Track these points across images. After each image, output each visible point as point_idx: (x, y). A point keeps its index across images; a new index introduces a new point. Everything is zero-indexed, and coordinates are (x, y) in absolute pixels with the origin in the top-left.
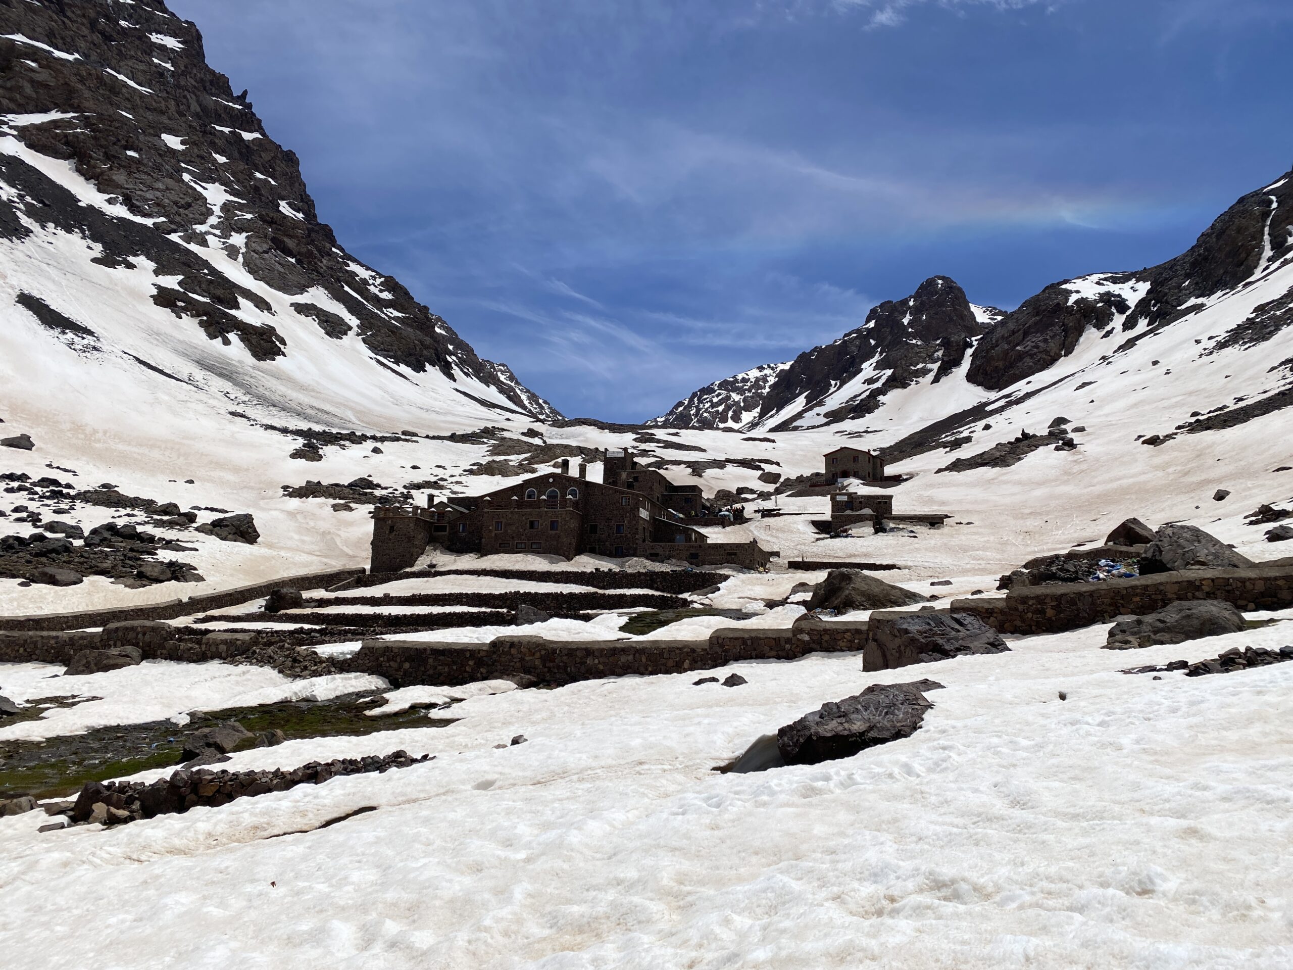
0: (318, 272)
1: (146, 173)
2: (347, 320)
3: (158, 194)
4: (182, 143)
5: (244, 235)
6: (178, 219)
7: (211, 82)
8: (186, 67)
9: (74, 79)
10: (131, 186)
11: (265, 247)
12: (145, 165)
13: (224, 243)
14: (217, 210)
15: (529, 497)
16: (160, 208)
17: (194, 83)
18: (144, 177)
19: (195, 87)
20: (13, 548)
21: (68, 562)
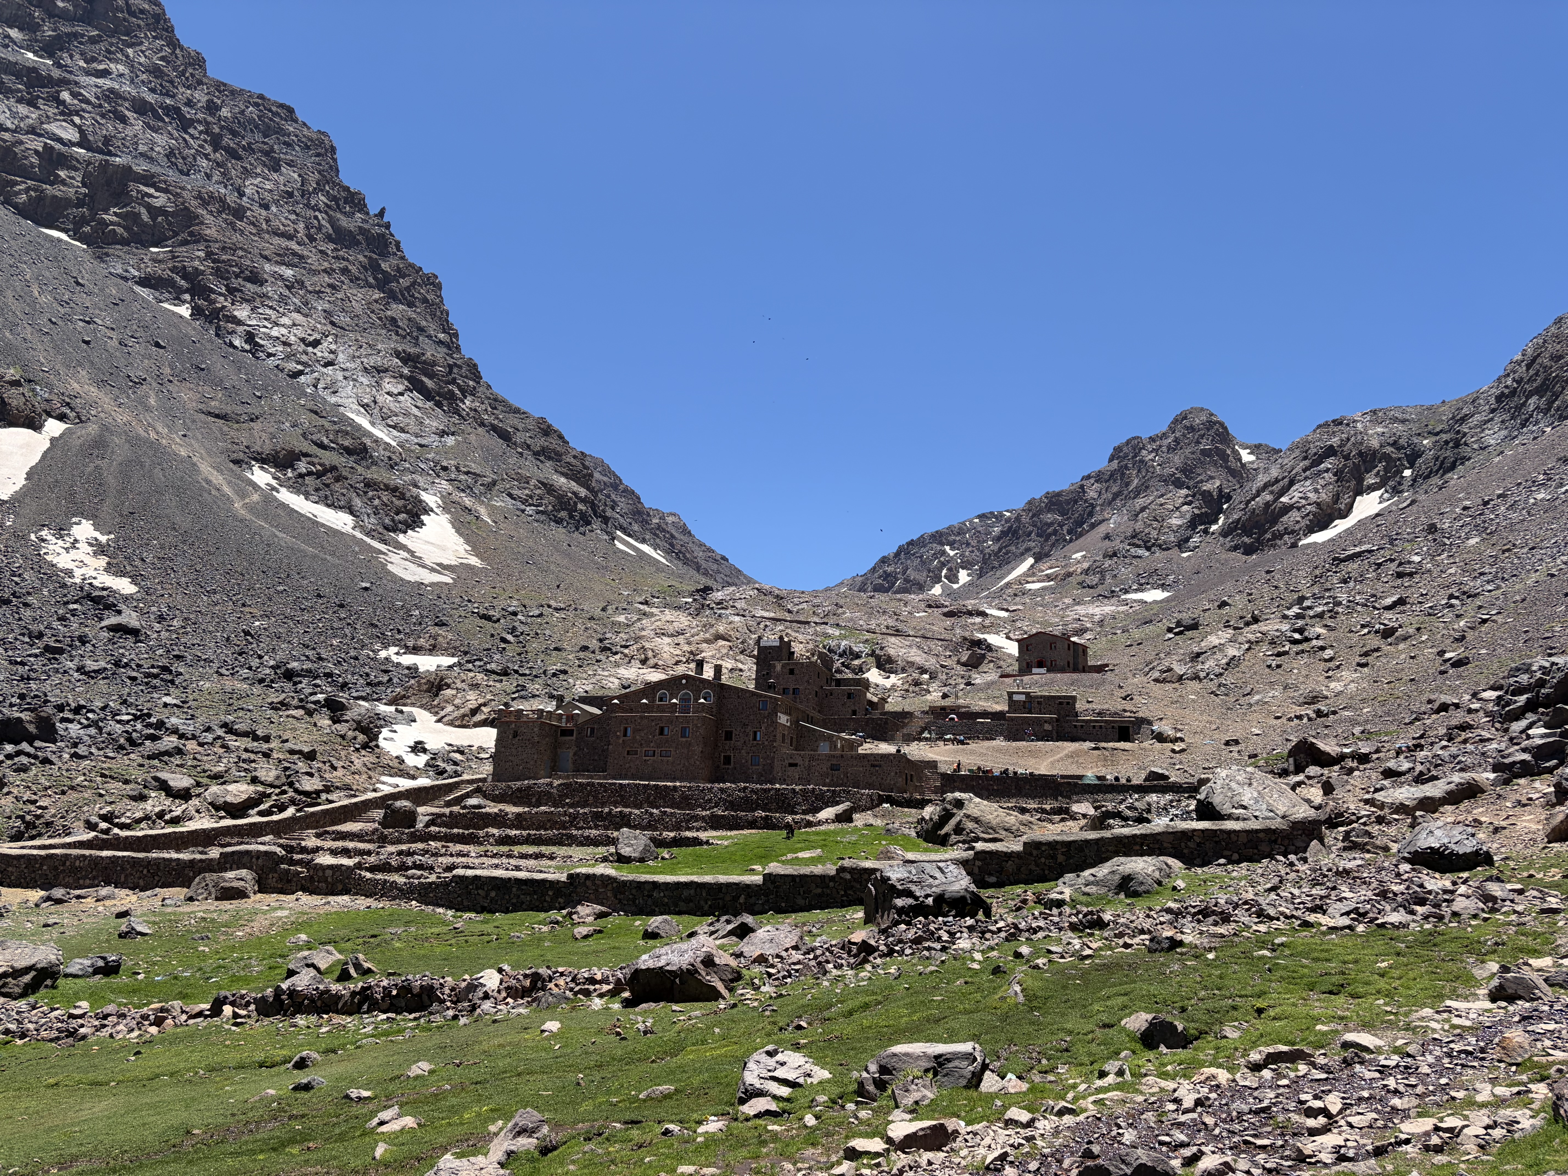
1: (271, 307)
3: (284, 331)
6: (305, 358)
7: (346, 199)
8: (317, 184)
9: (194, 203)
10: (254, 322)
11: (401, 388)
12: (269, 298)
15: (661, 700)
16: (285, 346)
17: (326, 201)
18: (269, 311)
19: (327, 205)
20: (123, 748)
21: (181, 766)
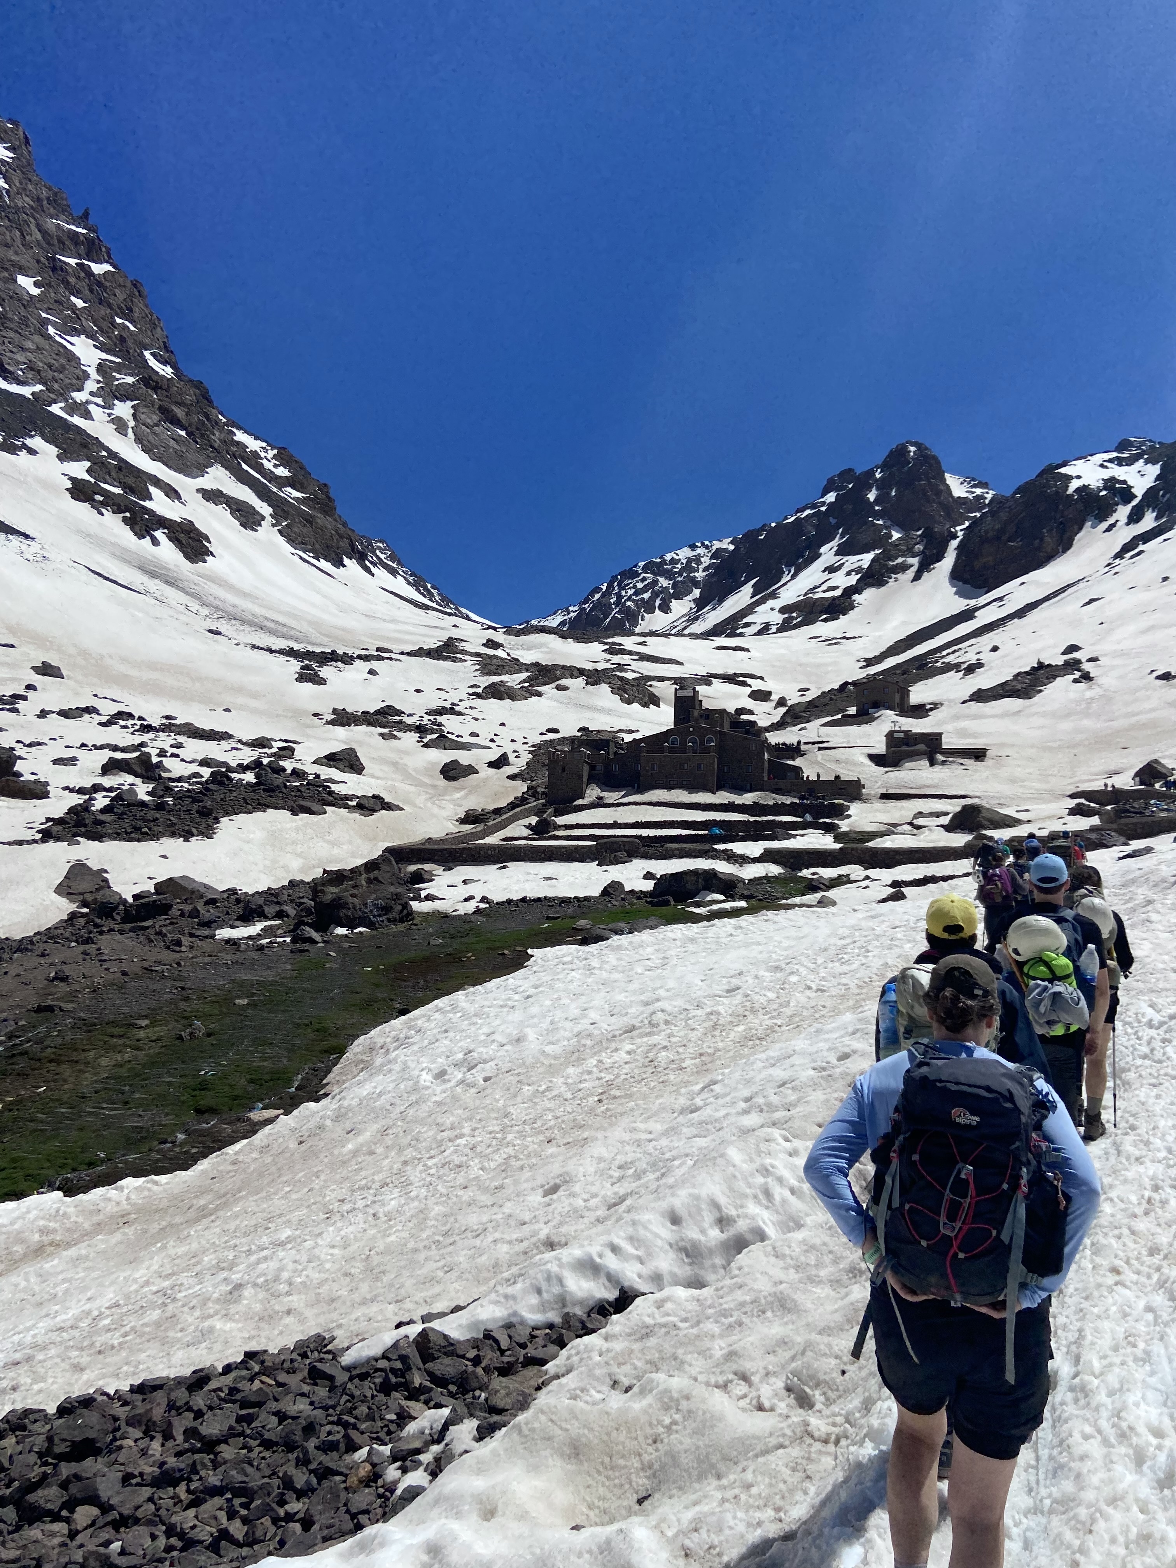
0: (212, 447)
2: (258, 509)
3: (30, 355)
4: (36, 284)
5: (130, 404)
6: (56, 386)
7: (48, 199)
8: (21, 183)
11: (156, 418)
13: (109, 415)
14: (92, 372)
15: (673, 743)
16: (35, 373)
17: (31, 203)
19: (32, 207)
